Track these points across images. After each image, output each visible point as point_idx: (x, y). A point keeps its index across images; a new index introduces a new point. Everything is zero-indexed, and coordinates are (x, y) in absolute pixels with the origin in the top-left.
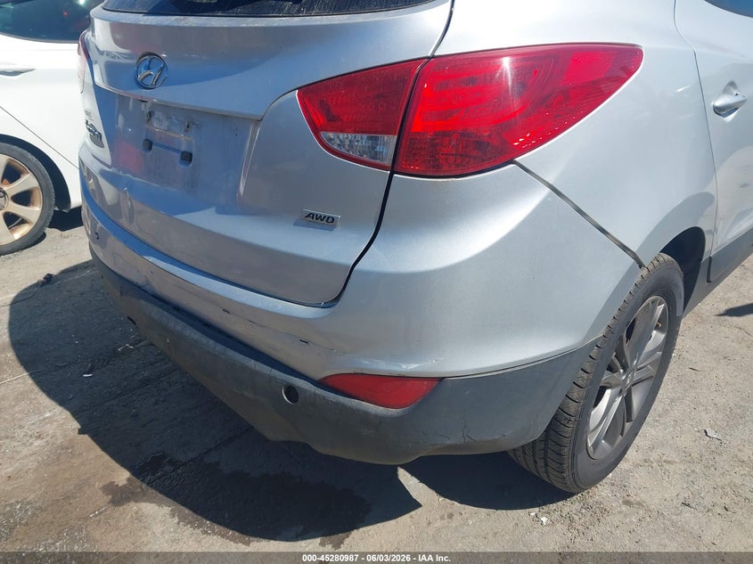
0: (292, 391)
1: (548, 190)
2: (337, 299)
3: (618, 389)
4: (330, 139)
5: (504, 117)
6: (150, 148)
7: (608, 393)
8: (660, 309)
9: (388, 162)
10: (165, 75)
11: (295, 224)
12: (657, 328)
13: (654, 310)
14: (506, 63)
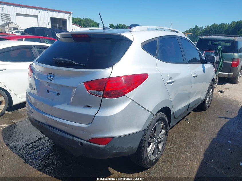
0: (81, 143)
1: (131, 100)
2: (91, 123)
3: (154, 143)
4: (90, 92)
5: (123, 87)
6: (49, 92)
7: (152, 144)
8: (162, 125)
9: (102, 96)
10: (54, 78)
11: (83, 107)
12: (162, 129)
13: (160, 125)
14: (123, 78)
